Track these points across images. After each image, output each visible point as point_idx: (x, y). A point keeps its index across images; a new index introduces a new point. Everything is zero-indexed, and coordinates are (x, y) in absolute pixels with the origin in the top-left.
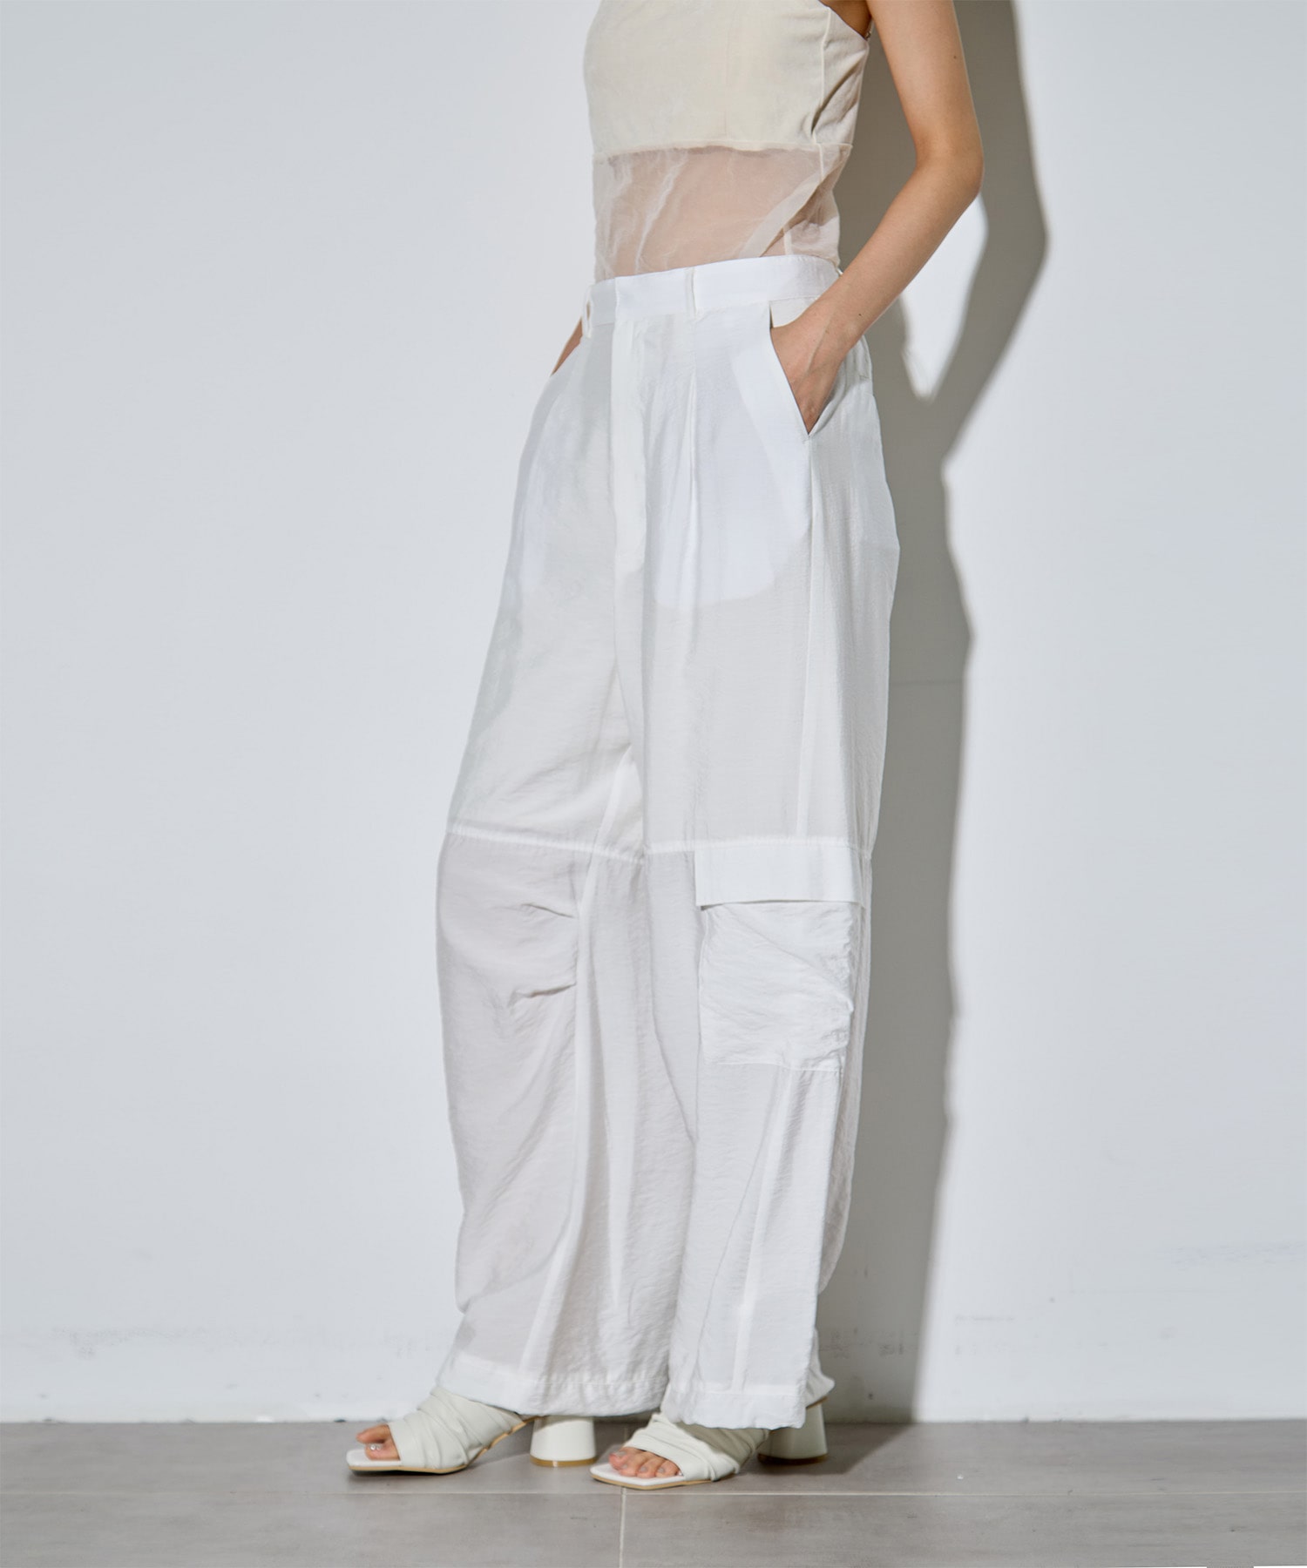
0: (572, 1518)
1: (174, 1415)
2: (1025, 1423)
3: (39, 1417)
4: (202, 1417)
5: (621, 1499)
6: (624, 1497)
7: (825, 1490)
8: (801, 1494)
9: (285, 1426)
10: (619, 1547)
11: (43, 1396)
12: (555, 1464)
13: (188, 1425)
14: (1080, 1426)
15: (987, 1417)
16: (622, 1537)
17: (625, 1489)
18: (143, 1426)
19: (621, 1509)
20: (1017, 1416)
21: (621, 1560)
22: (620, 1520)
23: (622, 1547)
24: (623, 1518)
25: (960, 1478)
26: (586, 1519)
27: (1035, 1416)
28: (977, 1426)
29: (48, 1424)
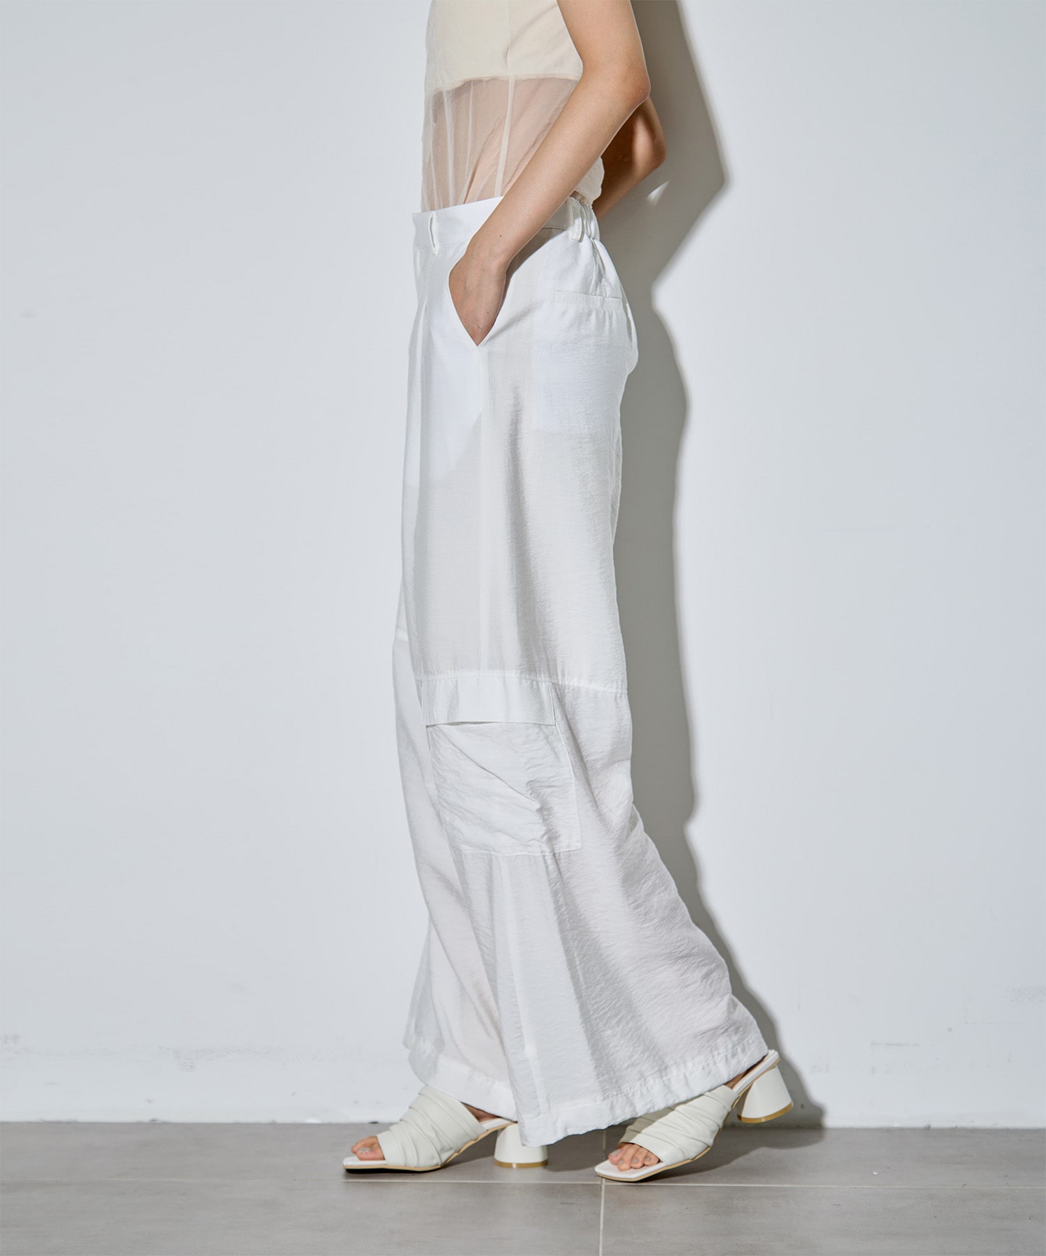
0: (562, 1203)
1: (264, 1118)
2: (928, 1129)
3: (146, 1118)
4: (281, 1119)
5: (601, 1188)
6: (603, 1187)
8: (746, 1185)
9: (330, 1128)
10: (599, 1227)
11: (149, 1101)
12: (514, 1166)
13: (273, 1125)
14: (974, 1131)
15: (896, 1125)
16: (602, 1219)
17: (604, 1179)
18: (237, 1125)
19: (601, 1196)
20: (921, 1124)
21: (601, 1238)
22: (600, 1205)
23: (601, 1227)
24: (602, 1203)
25: (875, 1173)
26: (573, 1204)
27: (935, 1124)
28: (889, 1131)
29: (153, 1124)
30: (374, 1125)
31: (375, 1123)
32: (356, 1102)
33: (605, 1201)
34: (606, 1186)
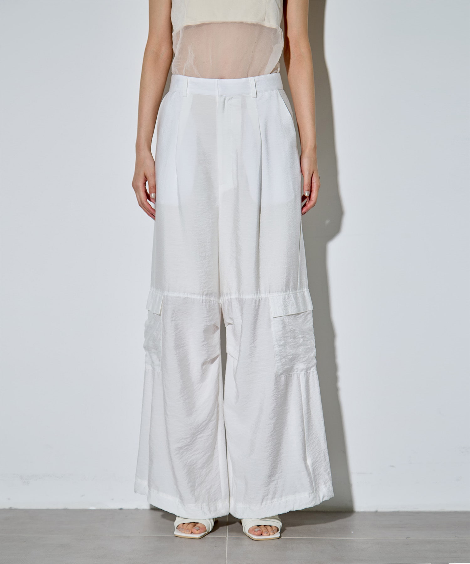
1: (60, 506)
2: (376, 512)
3: (7, 507)
6: (227, 538)
7: (302, 536)
9: (100, 510)
10: (225, 556)
11: (9, 499)
13: (66, 510)
16: (227, 553)
18: (48, 510)
19: (226, 542)
20: (373, 510)
21: (226, 562)
22: (226, 547)
23: (226, 557)
24: (227, 546)
25: (352, 532)
27: (380, 510)
29: (11, 509)
30: (121, 510)
31: (121, 509)
32: (113, 499)
33: (228, 544)
34: (228, 538)
